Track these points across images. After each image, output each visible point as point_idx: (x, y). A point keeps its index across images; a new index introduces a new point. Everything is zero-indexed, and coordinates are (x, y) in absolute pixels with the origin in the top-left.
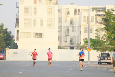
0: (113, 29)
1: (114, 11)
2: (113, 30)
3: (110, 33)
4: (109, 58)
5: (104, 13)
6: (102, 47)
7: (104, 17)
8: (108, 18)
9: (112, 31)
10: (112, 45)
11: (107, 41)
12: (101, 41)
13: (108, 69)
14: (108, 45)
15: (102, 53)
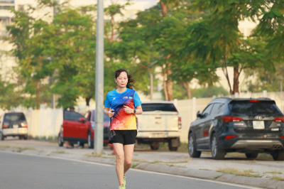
0: (32, 53)
1: (34, 9)
2: (32, 56)
3: (26, 65)
4: (23, 124)
5: (12, 15)
6: (7, 98)
7: (12, 24)
8: (21, 26)
9: (32, 59)
10: (32, 93)
11: (20, 83)
12: (4, 82)
13: (20, 151)
14: (22, 92)
15: (7, 111)
